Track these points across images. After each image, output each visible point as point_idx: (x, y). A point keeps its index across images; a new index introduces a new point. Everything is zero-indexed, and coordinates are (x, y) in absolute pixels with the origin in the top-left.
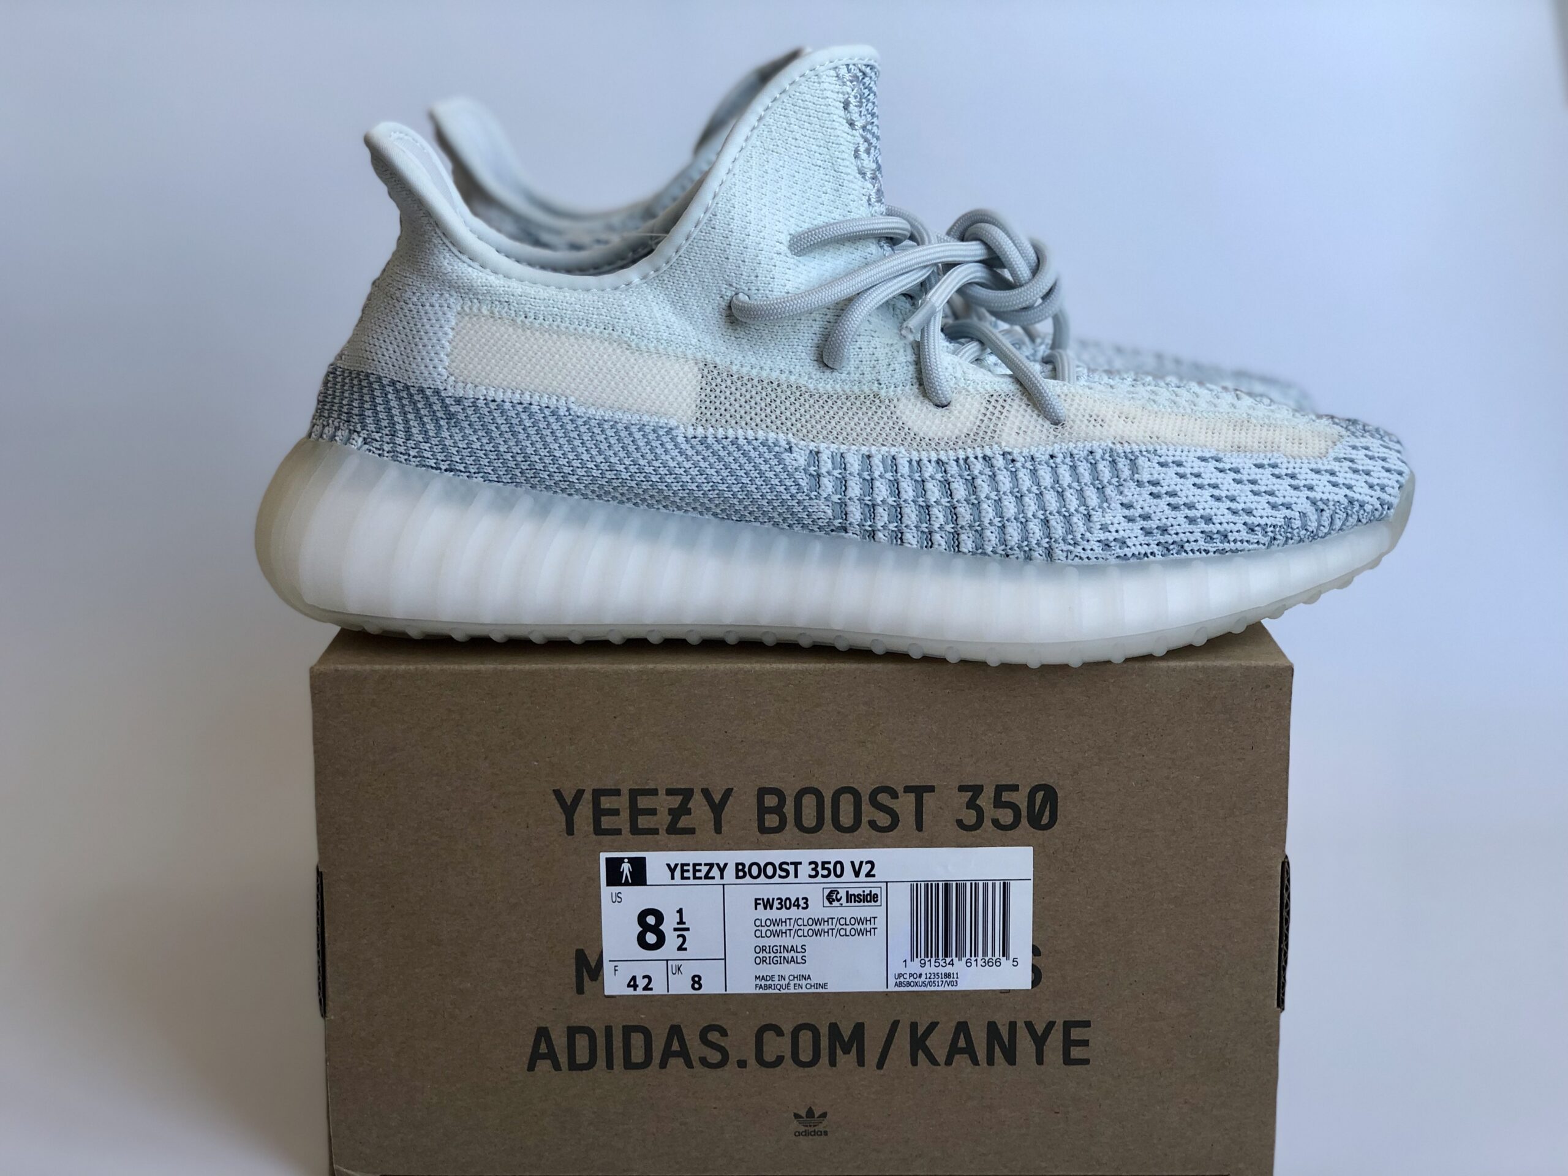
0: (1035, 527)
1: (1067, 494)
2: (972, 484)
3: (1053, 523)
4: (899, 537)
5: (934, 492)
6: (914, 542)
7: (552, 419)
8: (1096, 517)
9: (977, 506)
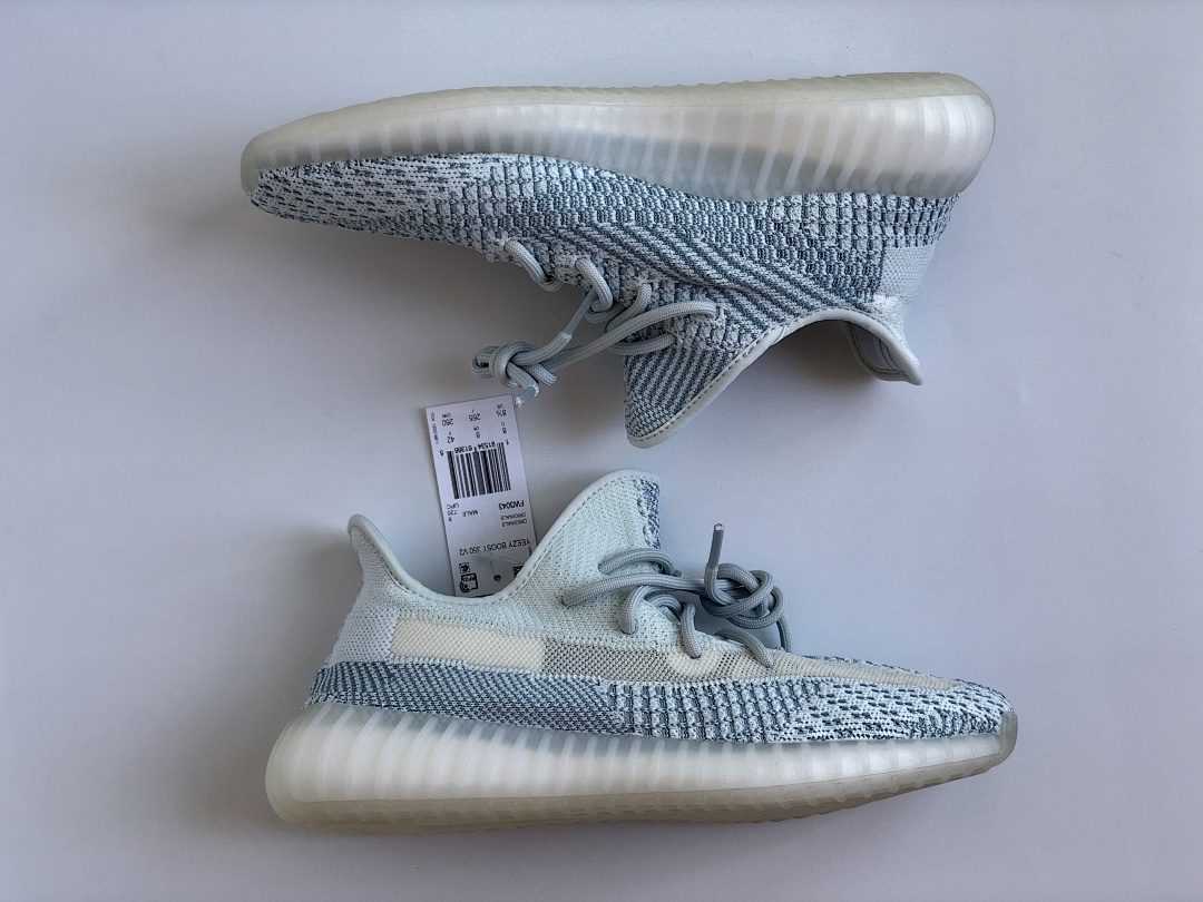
0: (753, 721)
1: (774, 702)
2: (712, 700)
4: (667, 731)
5: (688, 705)
6: (677, 734)
7: (453, 673)
8: (793, 714)
9: (716, 711)
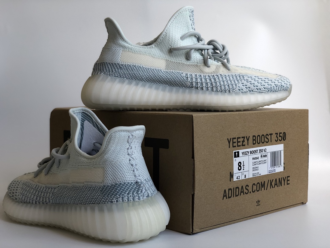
1: (232, 81)
2: (215, 79)
3: (230, 86)
4: (202, 89)
5: (208, 81)
6: (205, 89)
7: (139, 68)
8: (237, 85)
9: (216, 83)
